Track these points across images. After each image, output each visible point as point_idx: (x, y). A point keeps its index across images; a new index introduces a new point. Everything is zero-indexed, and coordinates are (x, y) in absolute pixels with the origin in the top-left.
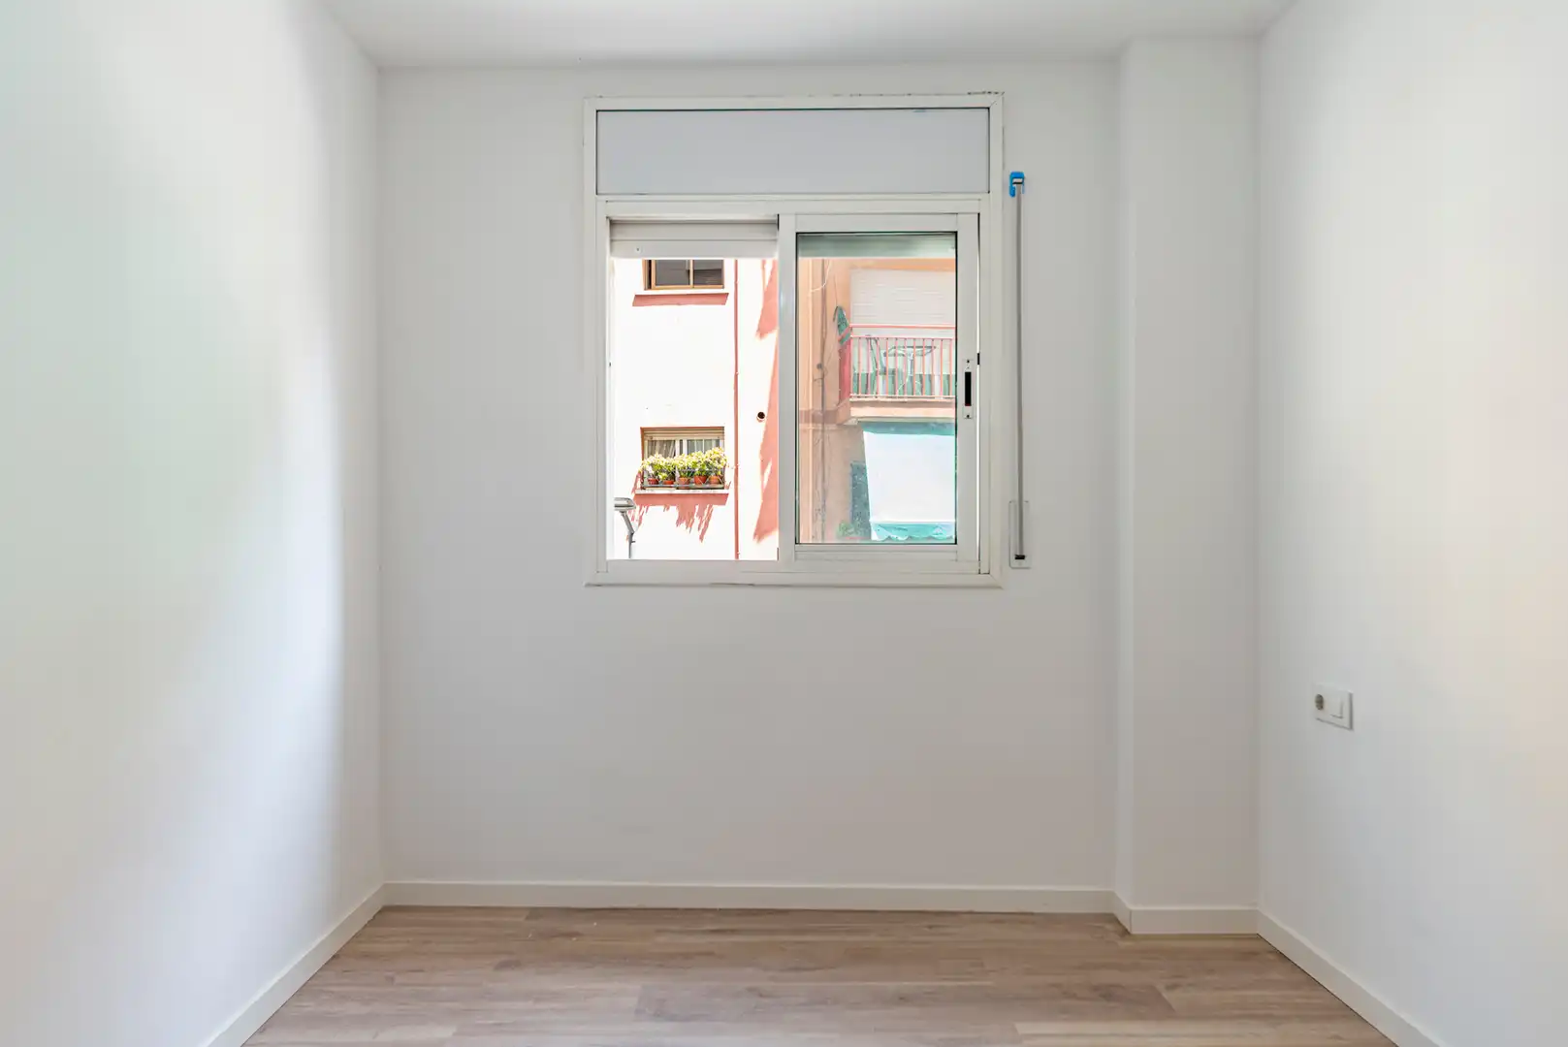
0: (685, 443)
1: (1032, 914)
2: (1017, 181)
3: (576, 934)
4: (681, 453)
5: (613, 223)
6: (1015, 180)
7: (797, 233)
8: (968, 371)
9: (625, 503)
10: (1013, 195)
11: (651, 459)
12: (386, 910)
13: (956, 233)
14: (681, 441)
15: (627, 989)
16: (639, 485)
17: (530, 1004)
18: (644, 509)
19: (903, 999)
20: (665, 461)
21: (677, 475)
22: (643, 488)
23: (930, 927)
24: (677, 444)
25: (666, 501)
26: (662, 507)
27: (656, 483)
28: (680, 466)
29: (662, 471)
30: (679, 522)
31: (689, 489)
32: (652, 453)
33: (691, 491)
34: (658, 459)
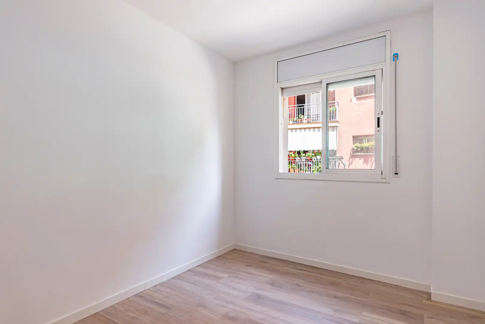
0: (366, 140)
1: (386, 283)
2: (396, 56)
3: (266, 263)
4: (365, 142)
5: (282, 89)
6: (394, 56)
7: (327, 84)
8: (378, 117)
9: (340, 157)
10: (394, 61)
11: (355, 145)
12: (234, 250)
13: (375, 75)
14: (365, 139)
15: (268, 276)
16: (352, 152)
17: (247, 275)
18: (353, 159)
19: (335, 297)
20: (360, 145)
21: (364, 149)
22: (353, 153)
23: (362, 282)
24: (364, 140)
25: (360, 157)
26: (359, 159)
27: (357, 151)
28: (364, 146)
29: (359, 148)
30: (364, 163)
31: (367, 153)
32: (356, 143)
33: (368, 154)
34: (358, 145)
